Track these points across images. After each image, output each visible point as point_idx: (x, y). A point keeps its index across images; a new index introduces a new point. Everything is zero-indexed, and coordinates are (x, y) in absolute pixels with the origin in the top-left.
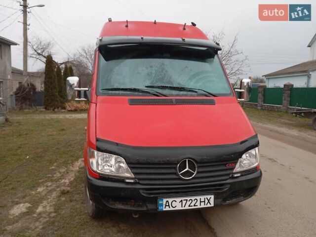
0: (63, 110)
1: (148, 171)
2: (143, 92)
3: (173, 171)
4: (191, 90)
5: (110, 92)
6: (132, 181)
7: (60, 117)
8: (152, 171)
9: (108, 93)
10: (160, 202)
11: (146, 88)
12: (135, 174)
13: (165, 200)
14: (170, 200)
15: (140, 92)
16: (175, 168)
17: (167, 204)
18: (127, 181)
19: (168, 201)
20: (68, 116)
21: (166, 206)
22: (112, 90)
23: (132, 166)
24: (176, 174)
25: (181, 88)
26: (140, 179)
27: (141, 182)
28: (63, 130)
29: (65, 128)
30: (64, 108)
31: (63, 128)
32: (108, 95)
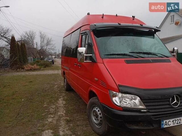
0: (23, 70)
1: (154, 104)
2: (129, 56)
3: (168, 103)
4: (154, 54)
5: (110, 56)
6: (146, 111)
7: (23, 74)
8: (156, 104)
9: (109, 57)
10: (162, 123)
11: (130, 53)
12: (146, 106)
13: (165, 121)
14: (167, 121)
15: (128, 56)
16: (169, 101)
17: (166, 124)
18: (142, 111)
19: (166, 122)
20: (27, 73)
21: (165, 124)
22: (111, 55)
23: (145, 101)
24: (169, 104)
25: (150, 53)
26: (149, 109)
27: (150, 111)
28: (31, 82)
29: (32, 81)
30: (23, 69)
31: (31, 81)
32: (109, 58)
